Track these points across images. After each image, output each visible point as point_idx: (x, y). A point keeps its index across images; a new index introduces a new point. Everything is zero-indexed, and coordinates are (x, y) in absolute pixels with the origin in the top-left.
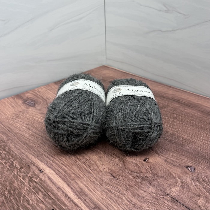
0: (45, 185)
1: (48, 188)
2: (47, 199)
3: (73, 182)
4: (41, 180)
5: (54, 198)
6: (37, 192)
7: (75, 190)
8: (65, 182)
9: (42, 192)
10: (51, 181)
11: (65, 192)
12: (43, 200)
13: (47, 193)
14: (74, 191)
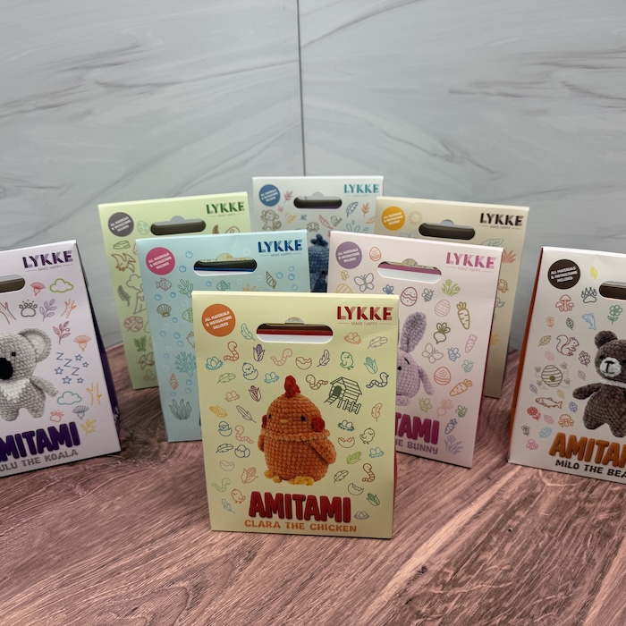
0: (460, 554)
1: (465, 548)
2: (492, 544)
3: (443, 512)
4: (446, 565)
5: (486, 534)
6: (481, 563)
7: (460, 506)
8: (444, 524)
9: (478, 556)
10: (447, 546)
11: (468, 519)
12: (496, 549)
13: (477, 547)
14: (464, 507)
